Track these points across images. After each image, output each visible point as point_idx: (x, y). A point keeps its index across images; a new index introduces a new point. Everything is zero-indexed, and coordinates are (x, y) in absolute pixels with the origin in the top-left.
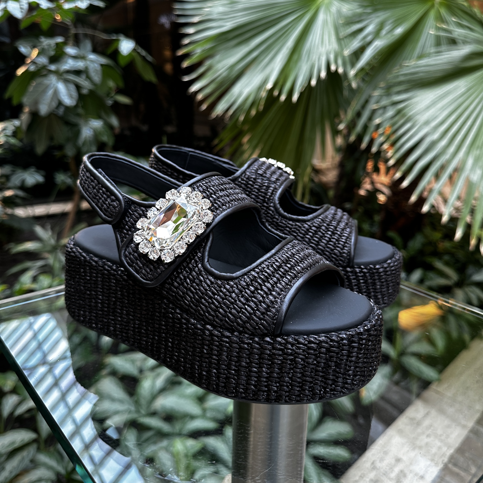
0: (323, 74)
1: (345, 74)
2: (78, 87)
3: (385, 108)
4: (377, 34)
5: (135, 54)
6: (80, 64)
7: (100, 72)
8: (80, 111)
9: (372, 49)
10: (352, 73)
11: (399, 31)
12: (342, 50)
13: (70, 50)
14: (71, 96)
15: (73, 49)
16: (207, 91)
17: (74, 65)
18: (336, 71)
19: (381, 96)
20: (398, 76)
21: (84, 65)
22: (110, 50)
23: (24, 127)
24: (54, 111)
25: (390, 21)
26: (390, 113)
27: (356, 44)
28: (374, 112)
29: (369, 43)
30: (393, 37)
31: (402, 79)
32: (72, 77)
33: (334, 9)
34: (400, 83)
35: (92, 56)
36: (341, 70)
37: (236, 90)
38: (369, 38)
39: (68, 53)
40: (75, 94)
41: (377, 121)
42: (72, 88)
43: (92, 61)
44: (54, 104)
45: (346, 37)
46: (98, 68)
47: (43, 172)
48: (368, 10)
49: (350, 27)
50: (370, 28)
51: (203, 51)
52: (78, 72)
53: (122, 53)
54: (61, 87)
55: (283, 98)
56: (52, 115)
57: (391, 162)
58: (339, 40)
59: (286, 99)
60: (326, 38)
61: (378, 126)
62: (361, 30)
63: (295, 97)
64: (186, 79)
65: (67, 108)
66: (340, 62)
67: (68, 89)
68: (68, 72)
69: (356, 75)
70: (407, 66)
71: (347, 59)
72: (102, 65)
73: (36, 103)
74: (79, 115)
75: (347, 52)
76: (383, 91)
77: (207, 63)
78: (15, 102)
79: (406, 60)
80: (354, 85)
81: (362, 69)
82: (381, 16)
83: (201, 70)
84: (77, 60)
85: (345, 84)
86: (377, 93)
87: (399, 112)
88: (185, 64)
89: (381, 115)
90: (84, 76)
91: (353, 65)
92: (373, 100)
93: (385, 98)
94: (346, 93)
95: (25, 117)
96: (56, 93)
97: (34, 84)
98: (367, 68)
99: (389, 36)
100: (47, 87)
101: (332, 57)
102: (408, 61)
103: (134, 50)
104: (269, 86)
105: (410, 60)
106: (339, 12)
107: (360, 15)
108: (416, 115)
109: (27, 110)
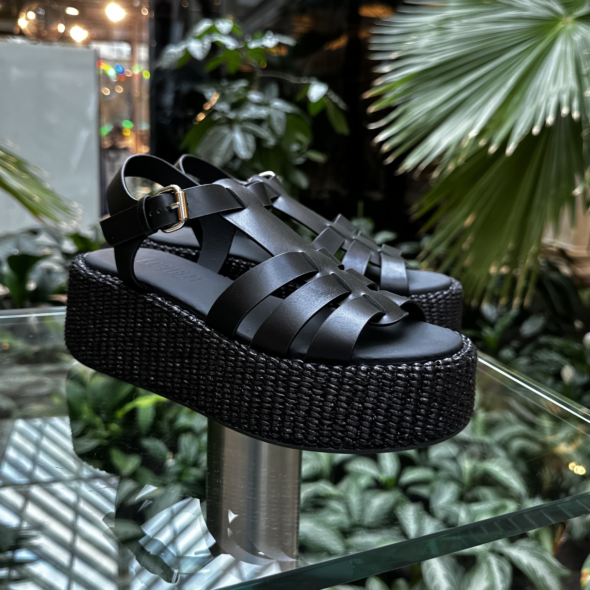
0: (550, 120)
5: (326, 101)
6: (263, 112)
7: (284, 122)
13: (254, 96)
15: (257, 95)
17: (256, 113)
21: (266, 113)
24: (228, 164)
35: (278, 104)
36: (576, 115)
37: (434, 139)
39: (251, 99)
40: (252, 145)
43: (277, 109)
44: (229, 157)
46: (282, 116)
52: (259, 122)
53: (311, 100)
54: (238, 137)
55: (493, 149)
58: (579, 76)
60: (561, 73)
63: (510, 149)
64: (373, 126)
65: (243, 162)
66: (575, 104)
67: (246, 140)
68: (248, 120)
83: (393, 115)
84: (260, 108)
88: (372, 109)
90: (265, 126)
94: (585, 146)
96: (232, 143)
97: (211, 133)
100: (223, 138)
101: (565, 98)
104: (473, 133)
106: (584, 40)
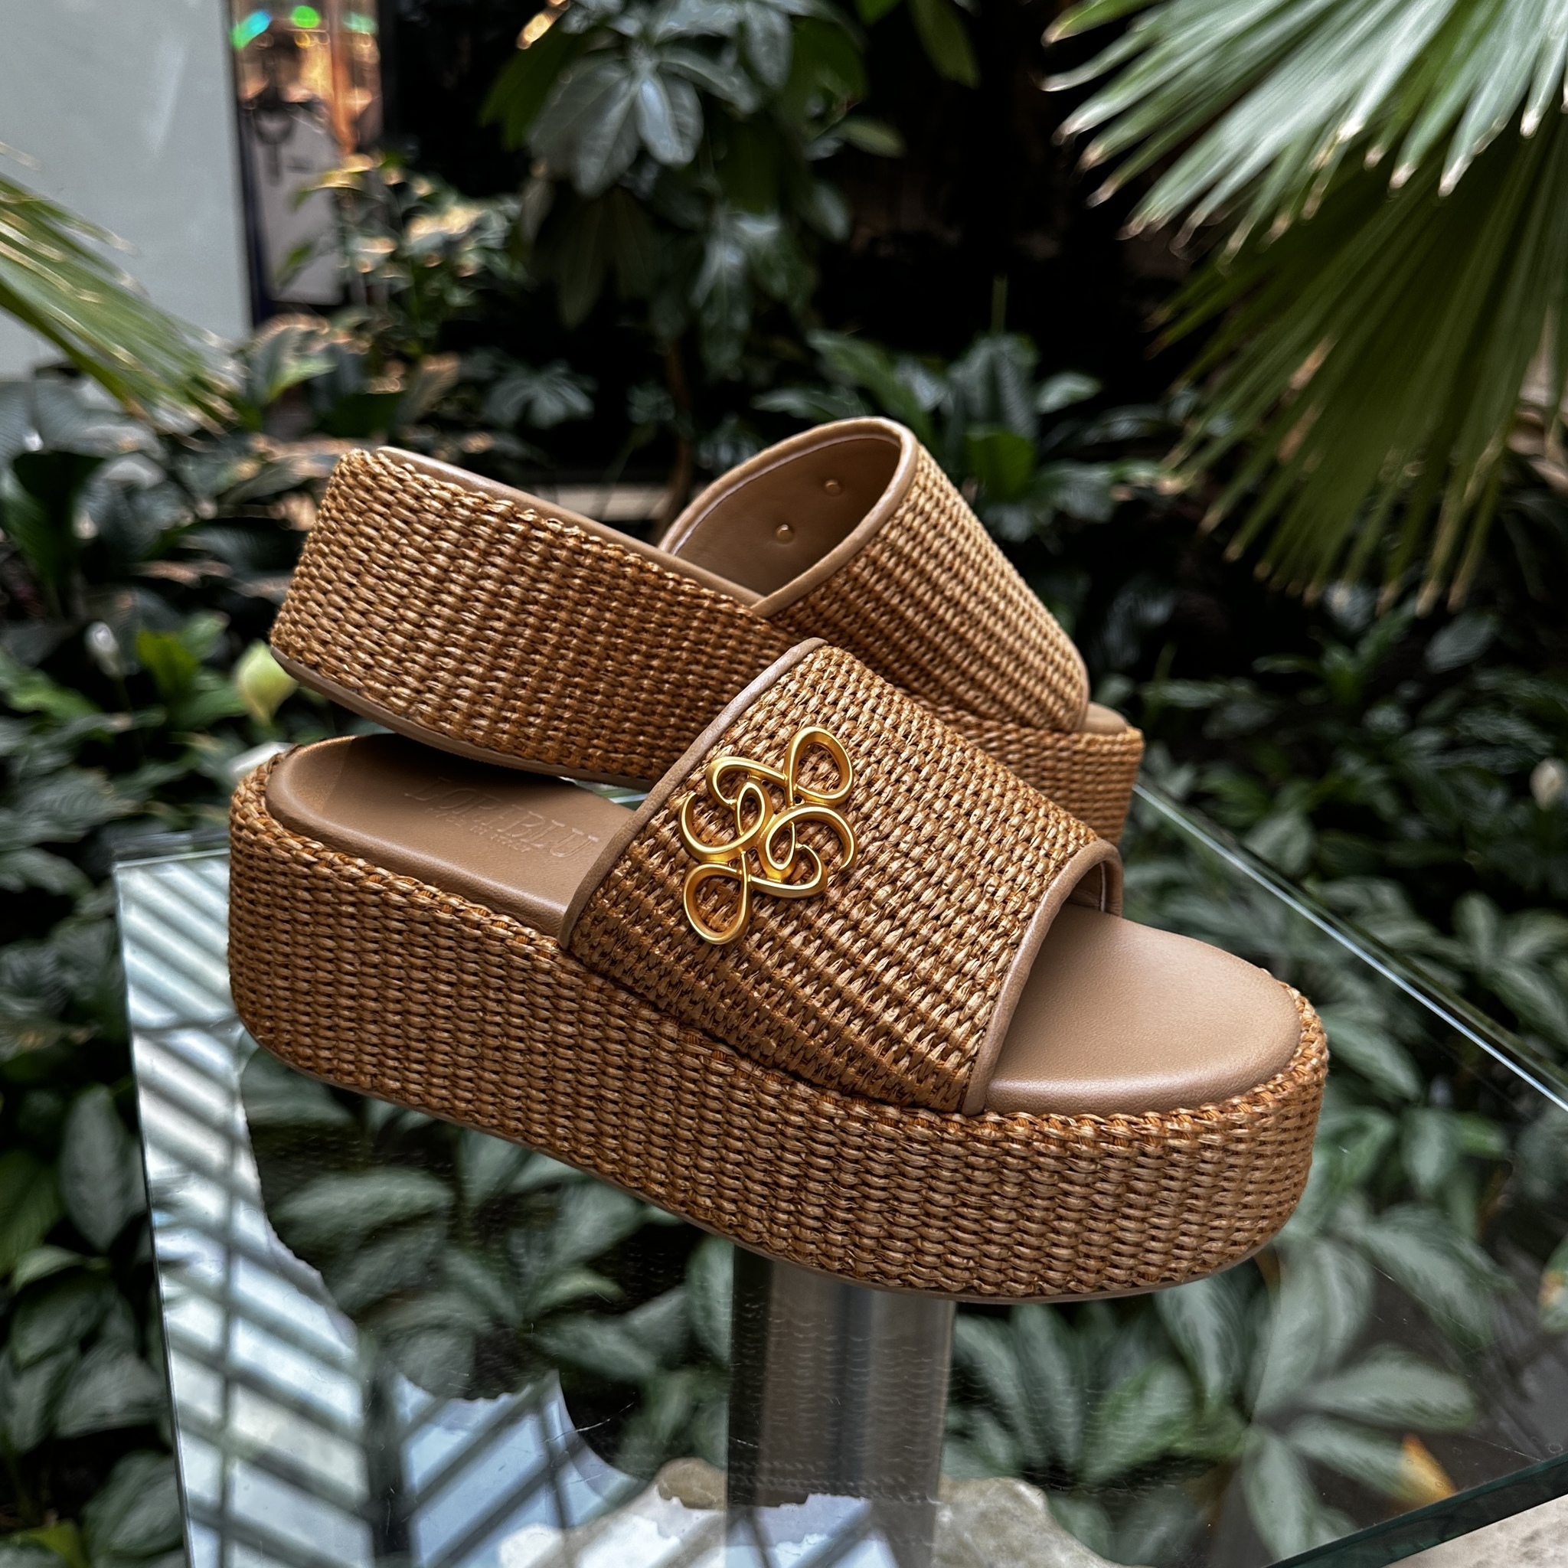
2: (707, 98)
6: (723, 14)
8: (710, 182)
14: (680, 130)
16: (1124, 133)
17: (701, 16)
21: (734, 18)
23: (529, 229)
24: (622, 177)
32: (689, 62)
37: (1235, 130)
40: (692, 121)
42: (688, 99)
44: (624, 158)
46: (782, 29)
47: (589, 384)
52: (710, 45)
54: (650, 93)
55: (1401, 175)
56: (615, 189)
63: (1451, 178)
64: (1057, 84)
65: (667, 171)
67: (674, 104)
68: (681, 42)
72: (793, 18)
73: (570, 147)
74: (702, 196)
77: (1144, 27)
78: (510, 140)
83: (1117, 52)
88: (1058, 32)
90: (729, 59)
95: (535, 193)
96: (633, 113)
97: (568, 79)
100: (608, 95)
109: (541, 170)
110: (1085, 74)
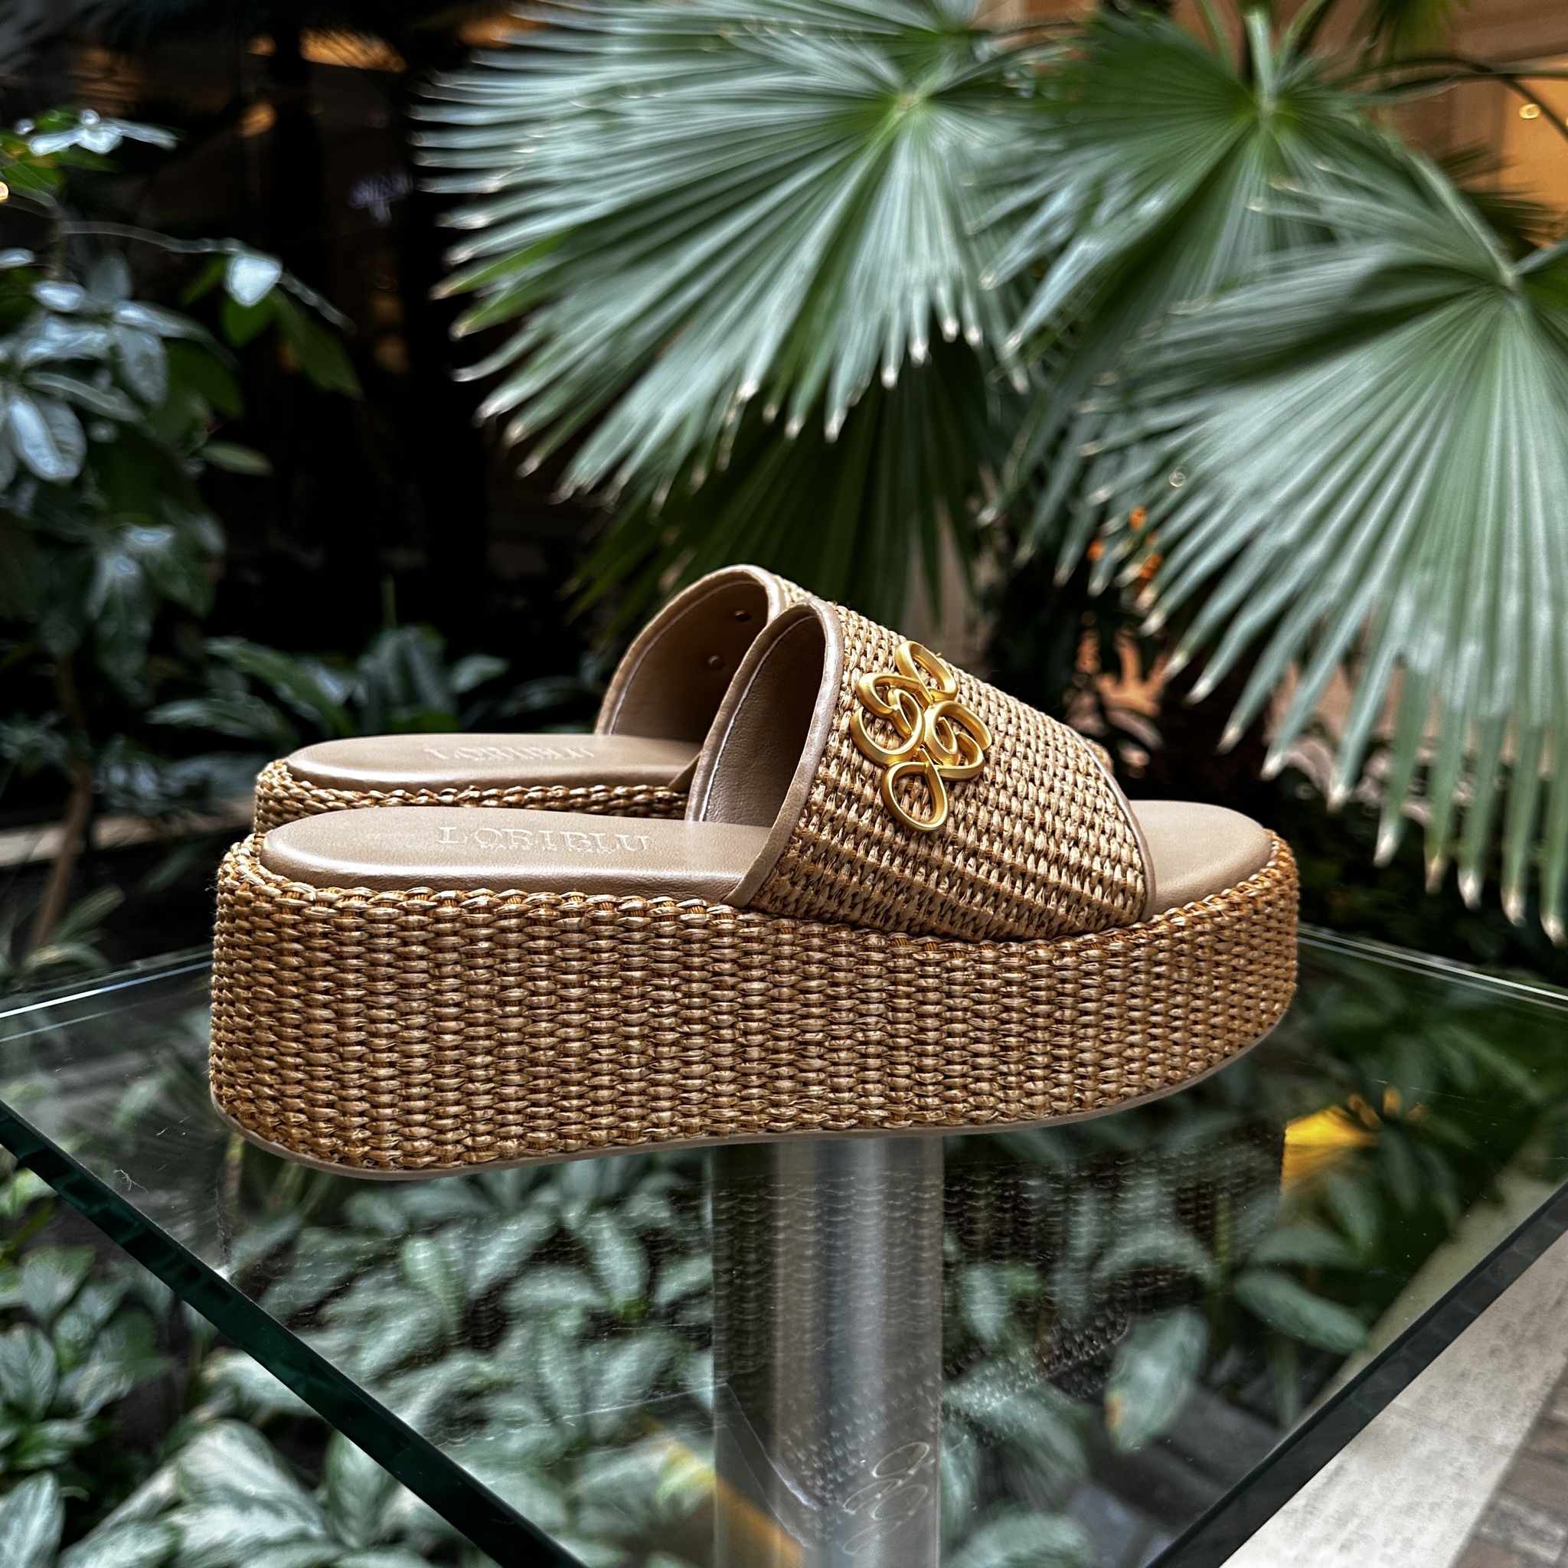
0: (919, 350)
1: (990, 346)
2: (85, 416)
3: (1120, 450)
4: (1083, 219)
5: (281, 301)
6: (93, 340)
7: (160, 366)
8: (92, 496)
9: (1071, 268)
10: (1010, 344)
11: (1153, 206)
12: (974, 273)
13: (56, 294)
14: (60, 448)
15: (64, 289)
16: (542, 411)
17: (68, 342)
18: (961, 335)
19: (1108, 415)
20: (1157, 350)
21: (105, 341)
22: (196, 291)
25: (1124, 176)
26: (1140, 465)
27: (1017, 253)
28: (1087, 466)
29: (1062, 249)
30: (1133, 227)
31: (1169, 356)
32: (61, 384)
33: (941, 143)
34: (1166, 372)
35: (132, 313)
36: (974, 336)
38: (1059, 234)
39: (46, 303)
41: (1101, 495)
42: (66, 418)
43: (131, 327)
45: (983, 232)
46: (154, 348)
48: (1053, 145)
49: (998, 201)
50: (1060, 203)
51: (521, 283)
52: (83, 367)
53: (237, 299)
54: (25, 416)
55: (794, 427)
57: (1154, 623)
58: (963, 240)
59: (803, 431)
60: (922, 232)
61: (1104, 512)
62: (1031, 209)
63: (833, 426)
64: (467, 375)
66: (969, 310)
67: (48, 421)
69: (1023, 350)
70: (1183, 316)
71: (993, 301)
72: (166, 341)
74: (88, 512)
75: (989, 281)
76: (1111, 400)
77: (537, 325)
79: (1181, 298)
80: (1020, 382)
81: (1041, 331)
82: (1094, 162)
83: (517, 346)
84: (80, 326)
85: (992, 379)
86: (1091, 407)
87: (1167, 463)
88: (462, 329)
89: (1113, 474)
90: (104, 380)
91: (1012, 321)
92: (1081, 431)
93: (1119, 419)
94: (995, 408)
98: (1059, 327)
99: (1122, 222)
101: (944, 295)
102: (1184, 303)
103: (279, 287)
104: (748, 389)
105: (1191, 298)
106: (958, 151)
107: (1028, 160)
108: (1223, 469)
110: (492, 365)
